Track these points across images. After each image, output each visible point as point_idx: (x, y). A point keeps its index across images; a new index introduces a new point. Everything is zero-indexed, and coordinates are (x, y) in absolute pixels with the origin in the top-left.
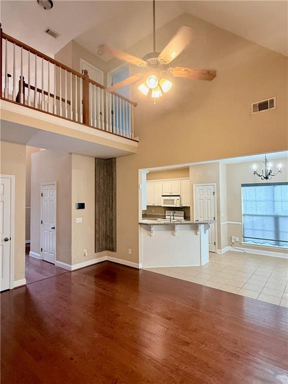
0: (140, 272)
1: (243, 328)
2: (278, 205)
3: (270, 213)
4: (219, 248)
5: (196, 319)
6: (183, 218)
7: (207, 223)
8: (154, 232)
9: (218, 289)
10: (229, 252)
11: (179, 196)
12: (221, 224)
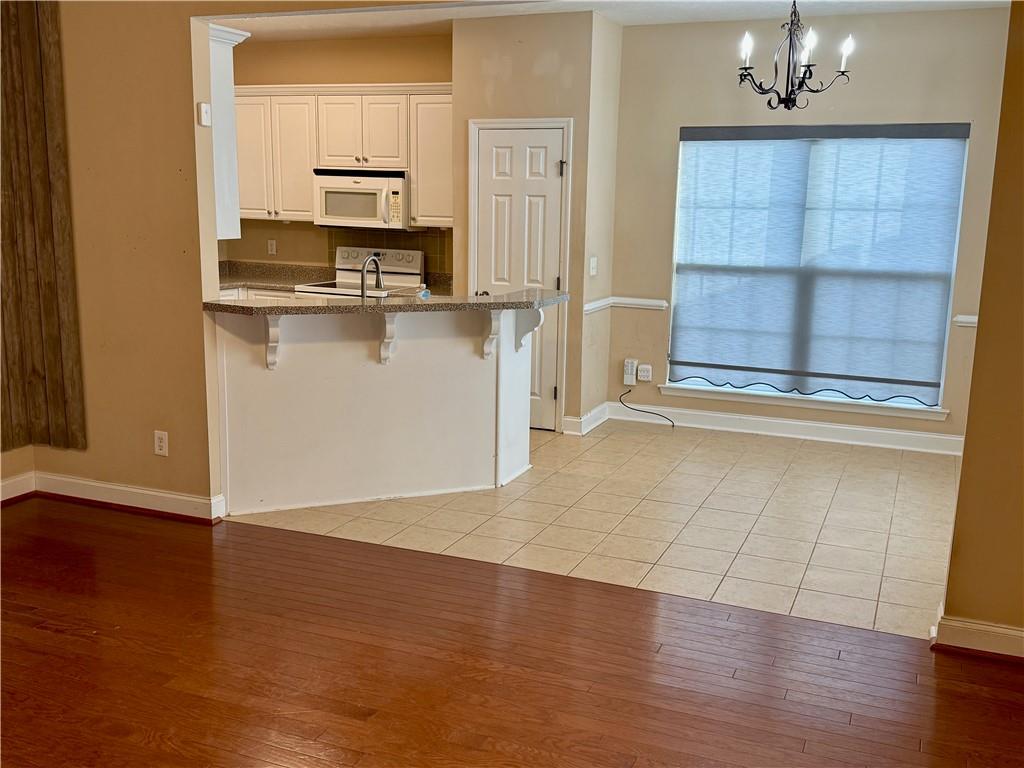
0: (218, 535)
1: (658, 710)
2: (819, 223)
3: (782, 258)
4: (574, 410)
5: (475, 698)
6: (415, 282)
7: (529, 305)
8: (282, 348)
9: (565, 574)
10: (610, 428)
11: (400, 174)
12: (586, 307)
